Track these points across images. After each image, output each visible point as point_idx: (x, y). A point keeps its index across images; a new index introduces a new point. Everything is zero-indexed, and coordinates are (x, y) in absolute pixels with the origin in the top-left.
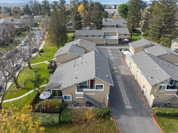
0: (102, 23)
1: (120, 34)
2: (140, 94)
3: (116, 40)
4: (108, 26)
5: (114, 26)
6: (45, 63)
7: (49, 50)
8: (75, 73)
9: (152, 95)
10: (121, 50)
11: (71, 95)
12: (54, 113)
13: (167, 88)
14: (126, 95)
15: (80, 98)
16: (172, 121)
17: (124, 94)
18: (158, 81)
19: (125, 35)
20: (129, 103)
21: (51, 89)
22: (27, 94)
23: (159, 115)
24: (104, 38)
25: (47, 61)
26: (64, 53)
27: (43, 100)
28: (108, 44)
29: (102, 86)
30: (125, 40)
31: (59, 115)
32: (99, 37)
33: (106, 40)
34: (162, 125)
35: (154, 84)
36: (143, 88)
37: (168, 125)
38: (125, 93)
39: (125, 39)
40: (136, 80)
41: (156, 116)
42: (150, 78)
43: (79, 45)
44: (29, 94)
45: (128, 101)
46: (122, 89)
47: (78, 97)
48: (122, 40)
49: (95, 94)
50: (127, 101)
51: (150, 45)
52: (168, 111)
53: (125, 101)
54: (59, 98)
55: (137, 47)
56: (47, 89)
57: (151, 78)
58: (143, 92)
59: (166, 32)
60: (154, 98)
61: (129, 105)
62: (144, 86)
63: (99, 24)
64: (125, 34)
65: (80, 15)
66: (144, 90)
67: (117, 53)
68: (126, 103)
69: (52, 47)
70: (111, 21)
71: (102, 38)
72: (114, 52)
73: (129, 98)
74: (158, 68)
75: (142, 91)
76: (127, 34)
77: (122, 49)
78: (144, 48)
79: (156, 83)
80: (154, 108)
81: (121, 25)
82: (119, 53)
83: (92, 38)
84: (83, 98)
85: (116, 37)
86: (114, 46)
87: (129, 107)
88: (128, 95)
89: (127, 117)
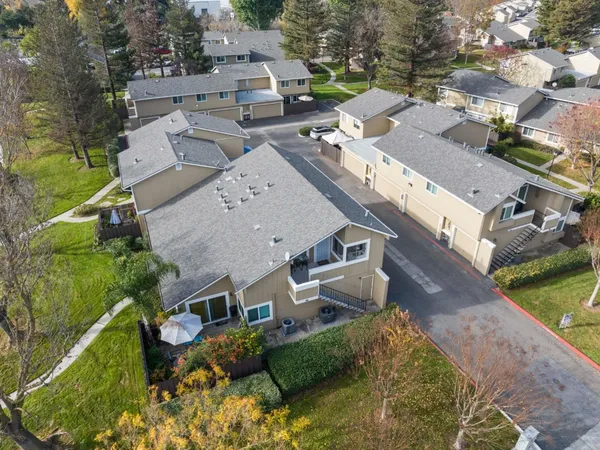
0: (201, 50)
1: (283, 82)
2: (438, 248)
3: (272, 103)
4: (223, 60)
5: (243, 56)
6: (67, 224)
7: (45, 173)
8: (257, 227)
9: (484, 241)
10: (306, 132)
11: (270, 303)
13: (516, 212)
14: (406, 261)
15: (308, 303)
16: (543, 291)
17: (401, 259)
18: (498, 196)
19: (301, 82)
20: (427, 279)
23: (517, 286)
24: (237, 102)
25: (71, 212)
27: (186, 346)
28: (252, 118)
29: (362, 247)
30: (303, 98)
31: (266, 375)
32: (222, 97)
33: (243, 106)
34: (529, 307)
36: (444, 227)
37: (541, 302)
38: (400, 255)
39: (300, 95)
40: (405, 214)
41: (507, 292)
42: (471, 195)
43: (191, 132)
45: (422, 274)
47: (304, 301)
48: (291, 100)
49: (342, 277)
50: (418, 274)
51: (403, 104)
52: (532, 269)
53: (414, 277)
54: (218, 324)
55: (370, 114)
56: (176, 306)
57: (475, 192)
58: (444, 241)
60: (492, 246)
61: (432, 284)
63: (195, 55)
64: (299, 81)
66: (446, 232)
67: (301, 145)
68: (420, 282)
69: (48, 159)
70: (218, 42)
71: (230, 100)
72: (287, 141)
73: (419, 265)
74: (480, 165)
75: (438, 237)
76: (304, 80)
77: (310, 129)
78: (389, 116)
79: (496, 203)
80: (498, 272)
81: (261, 52)
82: (306, 145)
83: (198, 104)
84: (317, 297)
85: (274, 92)
86: (275, 123)
87: (433, 289)
88: (408, 258)
89: (446, 317)
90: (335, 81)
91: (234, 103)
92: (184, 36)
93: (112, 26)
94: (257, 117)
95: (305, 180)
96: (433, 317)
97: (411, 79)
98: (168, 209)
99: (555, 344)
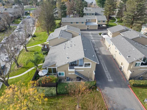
0: (83, 12)
1: (99, 21)
2: (118, 70)
3: (96, 26)
4: (88, 14)
5: (93, 14)
6: (39, 46)
7: (40, 35)
8: (67, 54)
9: (129, 71)
10: (100, 34)
11: (64, 72)
12: (52, 87)
13: (141, 65)
14: (108, 71)
15: (72, 74)
16: (144, 90)
17: (106, 71)
18: (135, 59)
19: (104, 21)
20: (110, 77)
21: (47, 68)
22: (26, 72)
23: (135, 86)
24: (86, 25)
25: (40, 44)
26: (55, 37)
27: (42, 76)
28: (89, 29)
30: (103, 26)
31: (55, 88)
32: (82, 23)
33: (87, 26)
34: (137, 93)
35: (131, 61)
36: (121, 65)
37: (142, 93)
38: (107, 69)
39: (103, 25)
40: (115, 59)
41: (132, 87)
42: (128, 57)
43: (67, 30)
44: (28, 72)
45: (110, 76)
46: (104, 67)
47: (71, 74)
48: (101, 26)
49: (83, 71)
50: (109, 75)
51: (125, 30)
52: (142, 82)
53: (107, 76)
55: (115, 31)
56: (44, 68)
57: (129, 57)
58: (121, 69)
59: (138, 18)
60: (130, 73)
61: (111, 79)
62: (122, 63)
63: (81, 13)
64: (103, 21)
65: (65, 5)
66: (122, 66)
68: (108, 78)
69: (42, 32)
70: (90, 10)
71: (84, 24)
72: (95, 36)
73: (110, 73)
74: (134, 49)
75: (120, 67)
76: (105, 21)
77: (101, 33)
78: (120, 32)
79: (133, 61)
80: (130, 81)
81: (99, 13)
83: (76, 24)
84: (74, 74)
85: (96, 24)
86: (94, 31)
87: (110, 80)
88: (109, 71)
89: (110, 88)
90: (117, 22)
91: (85, 25)
92: (80, 8)
93: (63, 5)
94: (91, 29)
95: (82, 45)
96: (106, 87)
97: (132, 23)
98: (55, 47)
99: (140, 106)
